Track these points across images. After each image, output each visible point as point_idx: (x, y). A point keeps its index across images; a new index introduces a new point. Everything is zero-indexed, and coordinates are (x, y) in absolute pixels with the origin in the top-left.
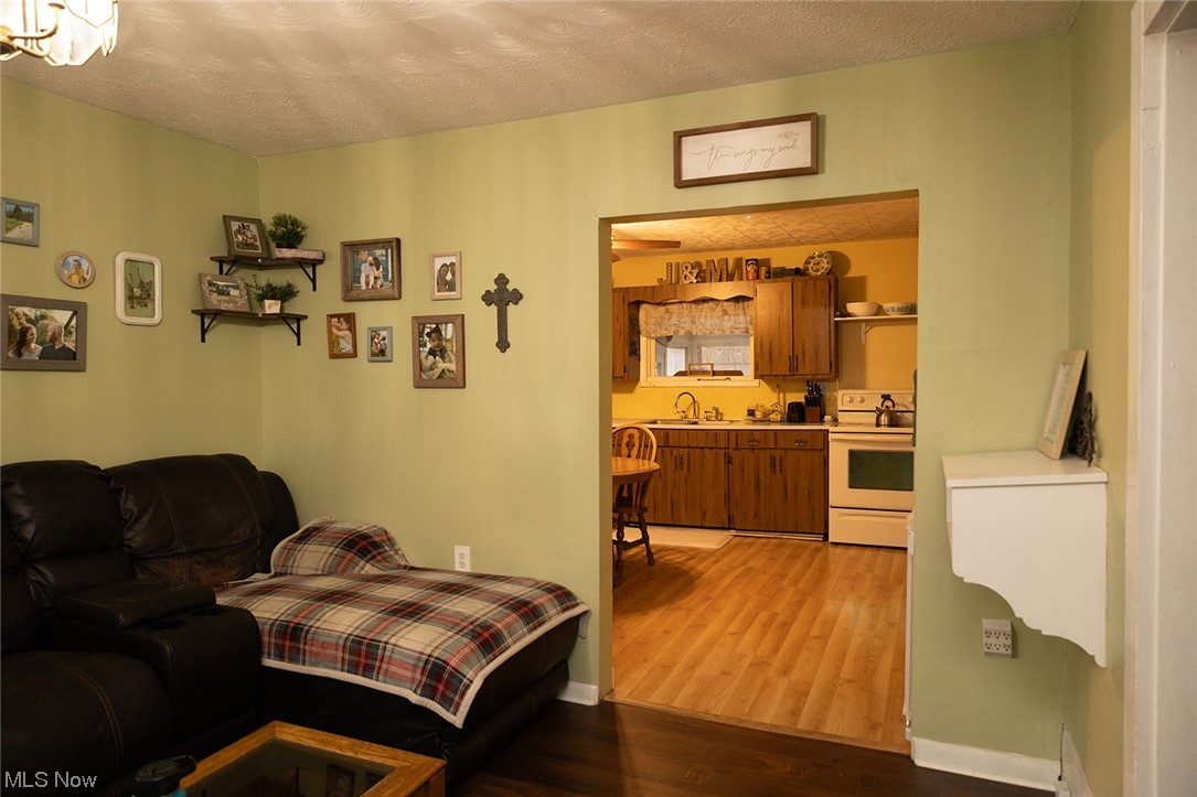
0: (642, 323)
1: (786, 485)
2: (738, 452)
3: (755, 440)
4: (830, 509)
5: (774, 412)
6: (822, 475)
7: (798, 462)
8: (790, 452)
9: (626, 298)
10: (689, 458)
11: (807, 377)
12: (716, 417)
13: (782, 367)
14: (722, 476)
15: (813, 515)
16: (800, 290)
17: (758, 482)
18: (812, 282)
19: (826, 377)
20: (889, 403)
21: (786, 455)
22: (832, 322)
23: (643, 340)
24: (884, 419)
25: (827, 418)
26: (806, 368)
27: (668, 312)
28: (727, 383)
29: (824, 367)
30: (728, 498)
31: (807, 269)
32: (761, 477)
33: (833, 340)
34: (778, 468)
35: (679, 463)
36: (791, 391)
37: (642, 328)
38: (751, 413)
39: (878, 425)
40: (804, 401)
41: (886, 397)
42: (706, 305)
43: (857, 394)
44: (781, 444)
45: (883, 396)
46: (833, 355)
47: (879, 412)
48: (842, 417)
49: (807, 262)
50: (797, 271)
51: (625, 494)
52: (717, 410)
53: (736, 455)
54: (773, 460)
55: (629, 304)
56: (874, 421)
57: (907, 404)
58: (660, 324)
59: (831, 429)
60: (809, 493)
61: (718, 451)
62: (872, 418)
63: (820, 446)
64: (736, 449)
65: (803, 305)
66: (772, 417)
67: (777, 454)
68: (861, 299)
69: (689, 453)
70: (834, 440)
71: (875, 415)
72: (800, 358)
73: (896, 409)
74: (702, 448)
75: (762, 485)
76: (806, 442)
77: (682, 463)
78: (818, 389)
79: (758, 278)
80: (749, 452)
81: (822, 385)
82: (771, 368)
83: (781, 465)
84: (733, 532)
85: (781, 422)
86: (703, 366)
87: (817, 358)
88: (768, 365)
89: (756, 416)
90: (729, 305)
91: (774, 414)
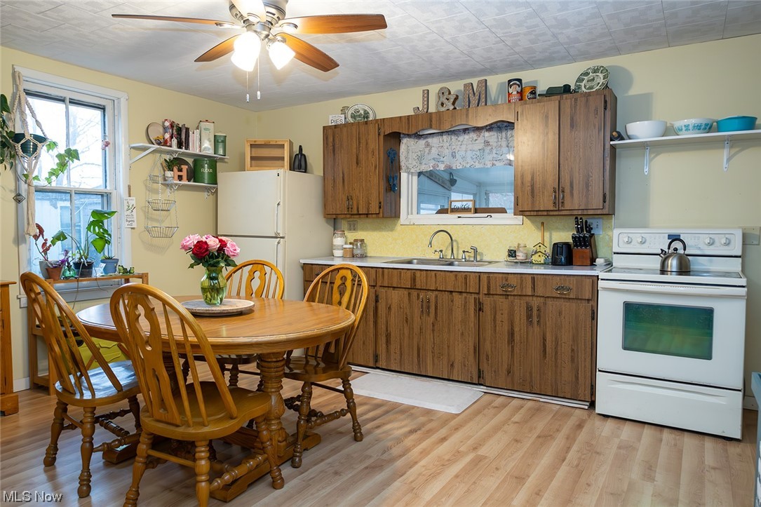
0: (402, 158)
1: (544, 340)
2: (491, 298)
3: (508, 286)
4: (598, 373)
5: (536, 252)
6: (589, 330)
7: (560, 313)
8: (550, 302)
9: (382, 130)
10: (436, 303)
11: (575, 213)
12: (475, 257)
13: (546, 202)
14: (472, 325)
15: (577, 378)
16: (568, 110)
17: (512, 334)
18: (584, 99)
19: (599, 212)
20: (677, 244)
21: (545, 304)
22: (608, 147)
23: (404, 176)
24: (673, 263)
25: (599, 261)
26: (575, 202)
27: (428, 145)
28: (488, 221)
29: (596, 202)
30: (477, 350)
31: (579, 87)
32: (516, 329)
33: (608, 167)
34: (535, 319)
35: (426, 308)
36: (557, 229)
37: (402, 164)
38: (512, 253)
39: (663, 271)
40: (571, 241)
41: (674, 238)
42: (466, 137)
43: (637, 234)
44: (540, 291)
45: (670, 236)
46: (607, 186)
47: (665, 256)
48: (618, 261)
49: (580, 80)
50: (566, 89)
51: (332, 350)
52: (475, 251)
53: (487, 301)
54: (529, 309)
55: (385, 136)
56: (658, 266)
57: (701, 246)
58: (420, 159)
59: (602, 275)
60: (573, 350)
61: (469, 296)
62: (656, 263)
63: (587, 295)
64: (488, 294)
65: (572, 126)
66: (535, 258)
67: (535, 302)
68: (645, 116)
69: (436, 297)
70: (605, 289)
71: (658, 259)
72: (567, 190)
73: (687, 252)
74: (451, 292)
75: (517, 337)
76: (569, 289)
77: (428, 308)
78: (589, 229)
79: (521, 99)
80: (502, 299)
81: (593, 222)
82: (533, 203)
83: (539, 316)
84: (483, 389)
85: (545, 264)
86: (464, 203)
87: (588, 190)
88: (530, 200)
89: (517, 257)
90: (491, 136)
91: (537, 255)
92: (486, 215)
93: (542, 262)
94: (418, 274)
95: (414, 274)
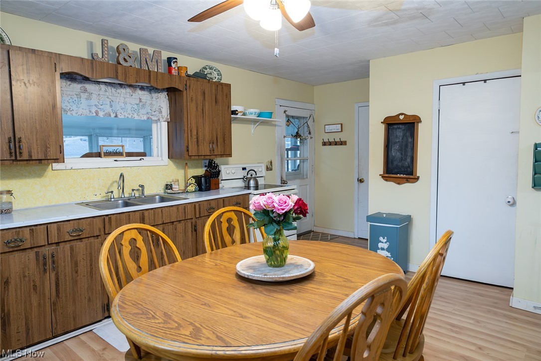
2: (201, 220)
3: (211, 209)
12: (143, 193)
18: (221, 87)
20: (253, 173)
26: (219, 150)
29: (228, 149)
38: (168, 187)
42: (123, 91)
43: (231, 168)
45: (243, 169)
52: (143, 188)
53: (199, 223)
55: (60, 73)
61: (187, 222)
65: (216, 102)
72: (215, 143)
73: (257, 176)
86: (116, 148)
87: (224, 143)
88: (196, 147)
89: (174, 189)
90: (145, 94)
91: (191, 186)
92: (139, 158)
93: (194, 190)
94: (146, 213)
95: (143, 214)
